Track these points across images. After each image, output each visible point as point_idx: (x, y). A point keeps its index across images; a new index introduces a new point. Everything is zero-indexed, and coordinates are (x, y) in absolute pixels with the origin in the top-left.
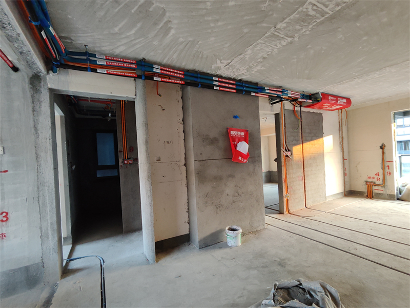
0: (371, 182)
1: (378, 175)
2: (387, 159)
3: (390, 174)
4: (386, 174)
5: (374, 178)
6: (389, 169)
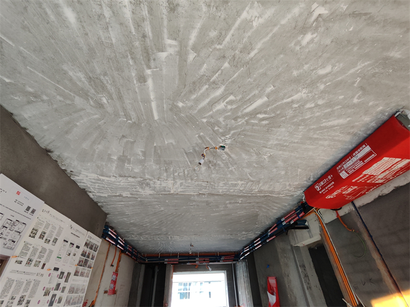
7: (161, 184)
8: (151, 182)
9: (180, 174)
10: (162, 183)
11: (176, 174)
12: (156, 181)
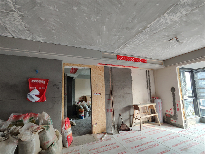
0: (169, 114)
1: (172, 110)
2: (176, 100)
3: (179, 110)
4: (176, 110)
5: (170, 112)
6: (178, 106)
7: (181, 13)
8: (190, 9)
9: (175, 26)
10: (181, 15)
11: (177, 24)
12: (187, 13)
